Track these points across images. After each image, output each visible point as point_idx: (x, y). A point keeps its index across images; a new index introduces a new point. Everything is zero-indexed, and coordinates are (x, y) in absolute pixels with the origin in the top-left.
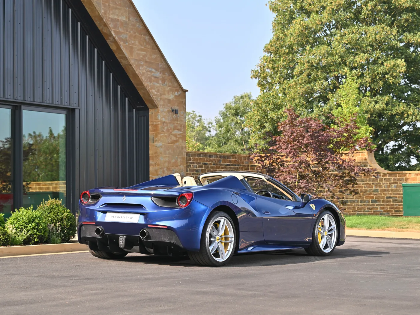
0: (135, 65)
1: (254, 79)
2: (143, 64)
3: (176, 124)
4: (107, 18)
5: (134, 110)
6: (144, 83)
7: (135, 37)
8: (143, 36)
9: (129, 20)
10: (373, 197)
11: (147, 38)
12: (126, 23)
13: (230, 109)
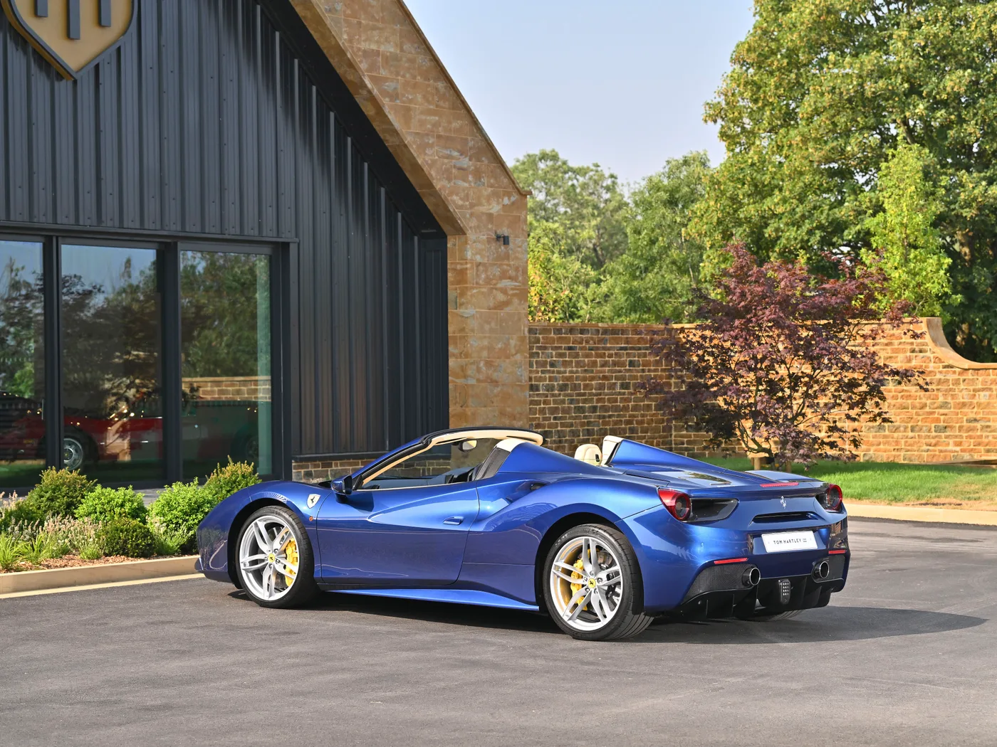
0: (414, 146)
1: (710, 123)
2: (433, 143)
3: (505, 267)
4: (355, 50)
5: (416, 238)
6: (434, 182)
7: (415, 86)
8: (432, 81)
9: (402, 50)
10: (938, 420)
11: (441, 85)
12: (396, 58)
13: (658, 191)
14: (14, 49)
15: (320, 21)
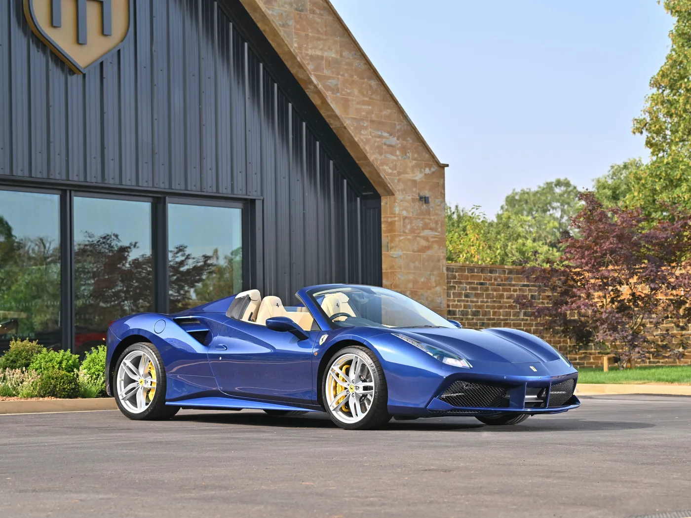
0: (352, 128)
1: (638, 134)
2: (367, 126)
4: (303, 55)
5: (358, 199)
6: (368, 155)
7: (353, 83)
8: (366, 80)
9: (341, 56)
12: (336, 62)
13: (604, 188)
14: (36, 51)
15: (275, 33)
